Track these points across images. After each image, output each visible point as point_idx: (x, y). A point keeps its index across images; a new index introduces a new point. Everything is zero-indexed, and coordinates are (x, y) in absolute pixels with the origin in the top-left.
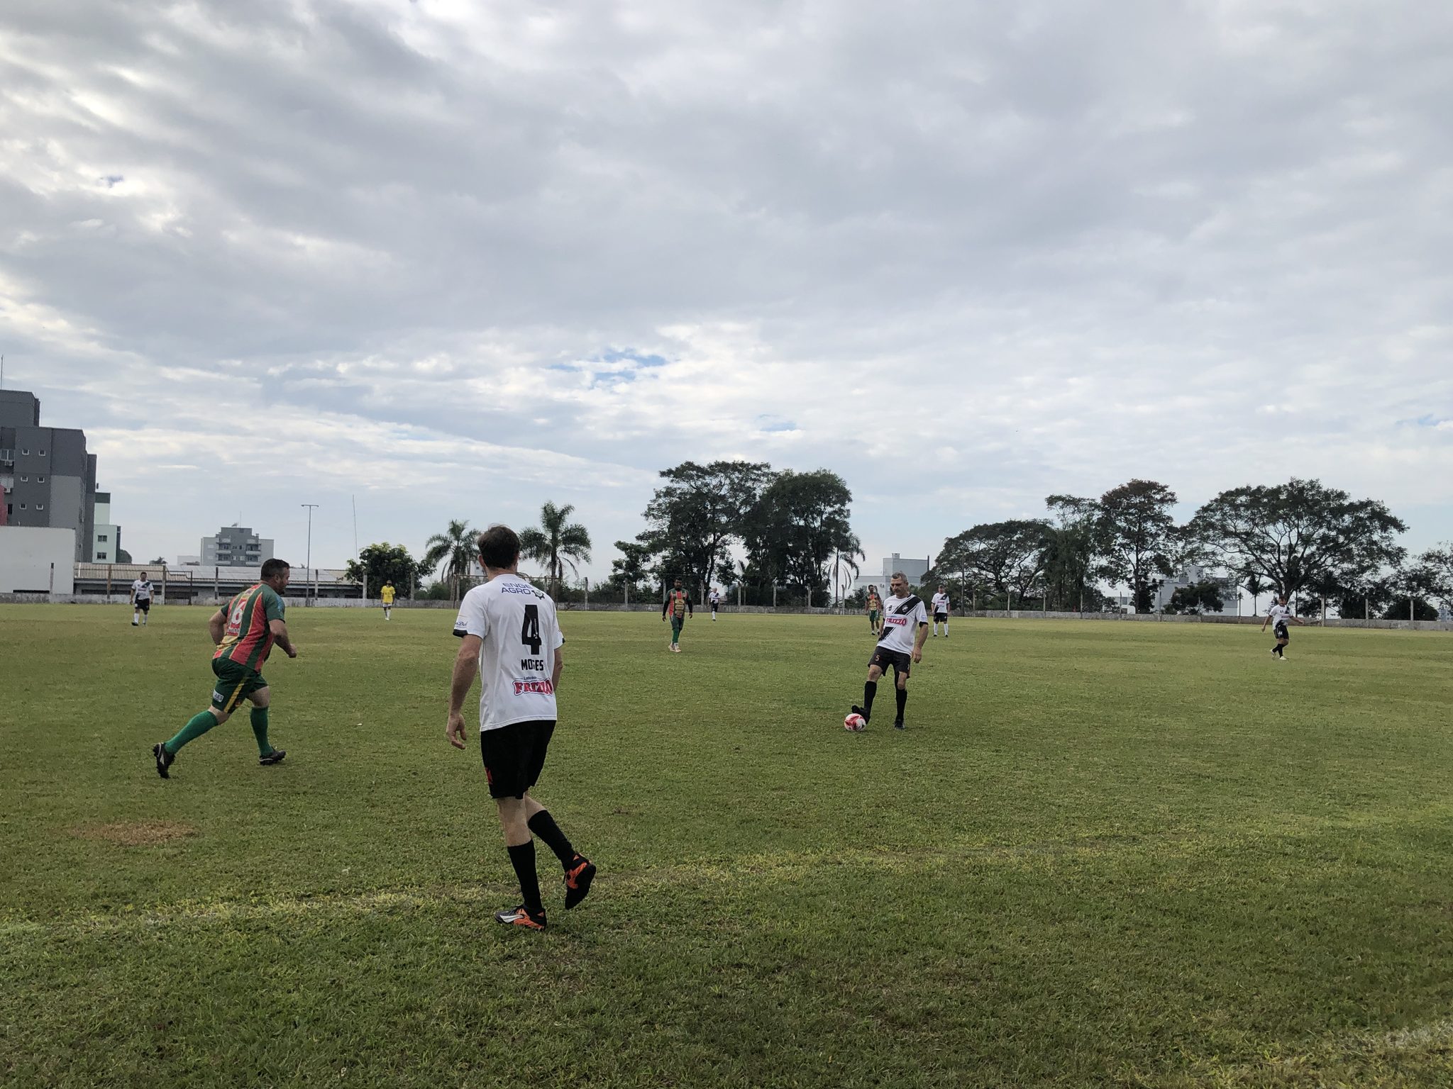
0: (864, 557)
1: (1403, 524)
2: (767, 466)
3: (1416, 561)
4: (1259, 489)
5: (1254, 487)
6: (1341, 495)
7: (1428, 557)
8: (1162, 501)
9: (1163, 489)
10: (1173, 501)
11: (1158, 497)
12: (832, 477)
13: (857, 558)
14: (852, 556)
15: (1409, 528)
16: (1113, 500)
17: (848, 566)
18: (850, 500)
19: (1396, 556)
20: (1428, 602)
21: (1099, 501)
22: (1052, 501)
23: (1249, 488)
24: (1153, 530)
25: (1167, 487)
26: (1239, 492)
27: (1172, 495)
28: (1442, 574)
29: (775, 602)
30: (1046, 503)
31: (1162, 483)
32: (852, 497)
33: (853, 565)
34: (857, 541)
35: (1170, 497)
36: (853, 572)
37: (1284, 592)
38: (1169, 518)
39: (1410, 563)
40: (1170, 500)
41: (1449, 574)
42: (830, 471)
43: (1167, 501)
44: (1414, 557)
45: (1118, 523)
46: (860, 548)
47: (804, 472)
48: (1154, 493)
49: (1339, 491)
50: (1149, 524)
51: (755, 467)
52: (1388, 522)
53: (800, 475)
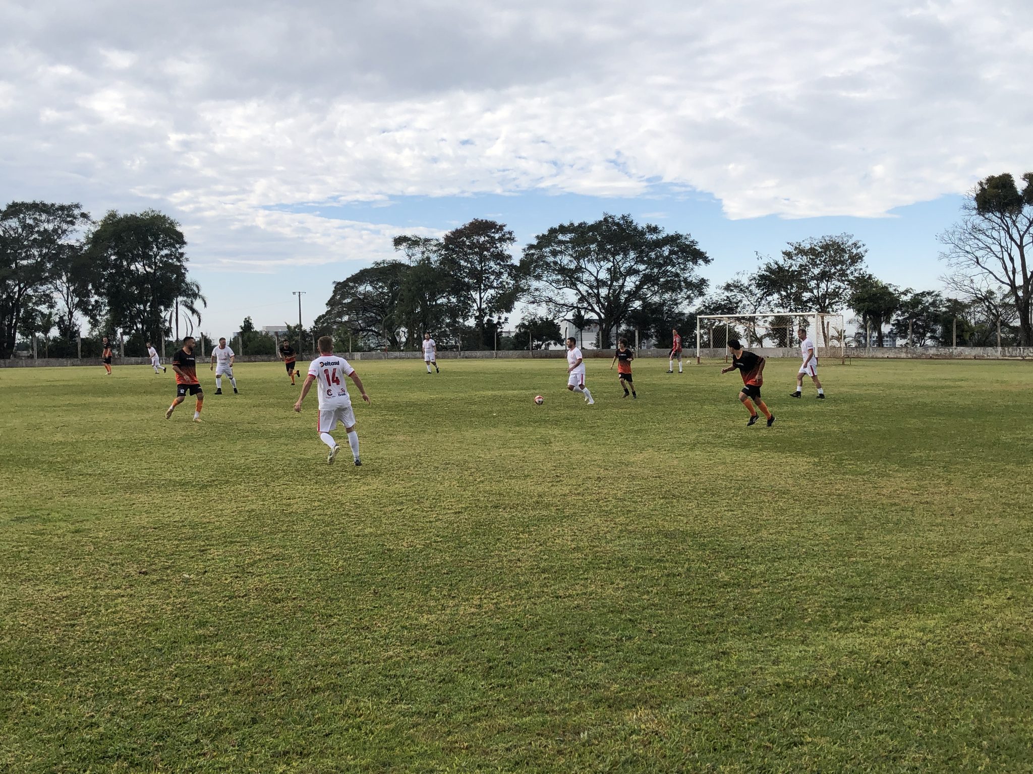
0: (205, 303)
1: (707, 255)
2: (77, 206)
3: (719, 291)
4: (580, 225)
5: (576, 224)
6: (655, 230)
7: (728, 287)
8: (501, 240)
9: (501, 228)
10: (512, 240)
11: (497, 236)
12: (163, 219)
13: (198, 304)
14: (192, 302)
15: (713, 260)
16: (455, 240)
17: (189, 312)
18: (184, 243)
19: (699, 286)
20: (736, 330)
21: (442, 241)
22: (398, 241)
23: (572, 224)
24: (496, 268)
25: (504, 226)
26: (563, 229)
27: (510, 233)
28: (744, 302)
29: (79, 353)
30: (393, 243)
31: (499, 223)
32: (186, 239)
33: (194, 311)
34: (198, 287)
35: (508, 236)
36: (195, 319)
37: (604, 326)
38: (510, 257)
39: (714, 293)
40: (509, 239)
41: (749, 303)
42: (160, 212)
43: (505, 240)
44: (718, 287)
45: (463, 263)
46: (200, 294)
47: (129, 213)
48: (494, 232)
49: (653, 225)
50: (492, 264)
51: (62, 208)
52: (697, 255)
53: (126, 217)
